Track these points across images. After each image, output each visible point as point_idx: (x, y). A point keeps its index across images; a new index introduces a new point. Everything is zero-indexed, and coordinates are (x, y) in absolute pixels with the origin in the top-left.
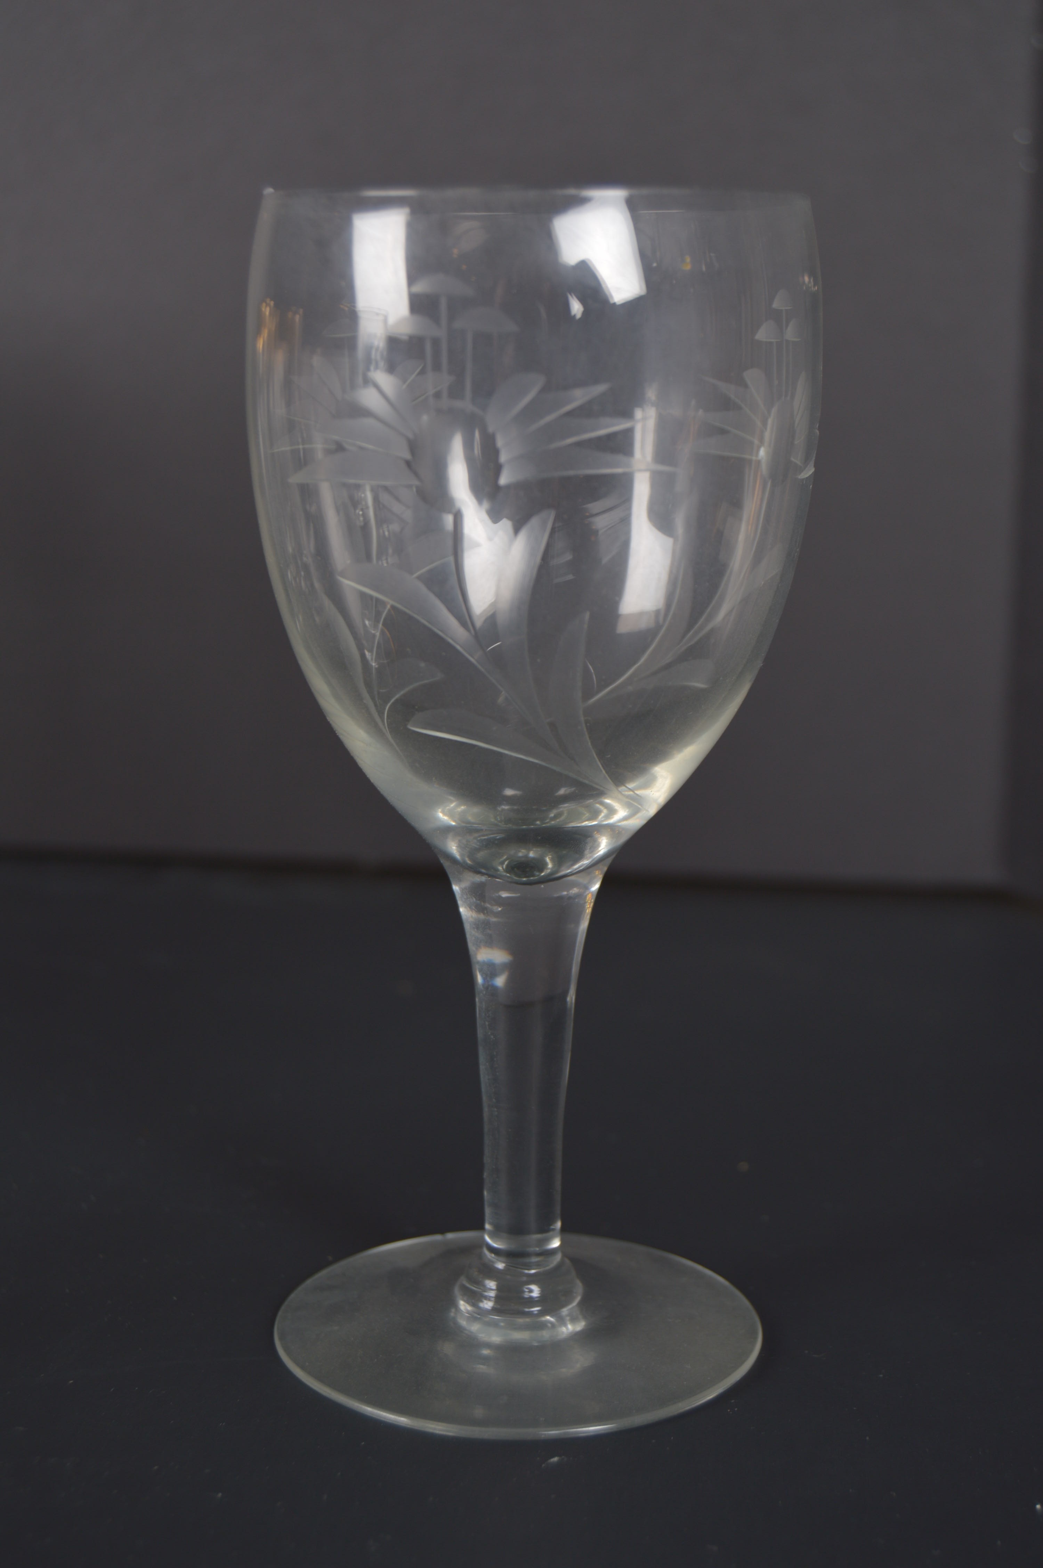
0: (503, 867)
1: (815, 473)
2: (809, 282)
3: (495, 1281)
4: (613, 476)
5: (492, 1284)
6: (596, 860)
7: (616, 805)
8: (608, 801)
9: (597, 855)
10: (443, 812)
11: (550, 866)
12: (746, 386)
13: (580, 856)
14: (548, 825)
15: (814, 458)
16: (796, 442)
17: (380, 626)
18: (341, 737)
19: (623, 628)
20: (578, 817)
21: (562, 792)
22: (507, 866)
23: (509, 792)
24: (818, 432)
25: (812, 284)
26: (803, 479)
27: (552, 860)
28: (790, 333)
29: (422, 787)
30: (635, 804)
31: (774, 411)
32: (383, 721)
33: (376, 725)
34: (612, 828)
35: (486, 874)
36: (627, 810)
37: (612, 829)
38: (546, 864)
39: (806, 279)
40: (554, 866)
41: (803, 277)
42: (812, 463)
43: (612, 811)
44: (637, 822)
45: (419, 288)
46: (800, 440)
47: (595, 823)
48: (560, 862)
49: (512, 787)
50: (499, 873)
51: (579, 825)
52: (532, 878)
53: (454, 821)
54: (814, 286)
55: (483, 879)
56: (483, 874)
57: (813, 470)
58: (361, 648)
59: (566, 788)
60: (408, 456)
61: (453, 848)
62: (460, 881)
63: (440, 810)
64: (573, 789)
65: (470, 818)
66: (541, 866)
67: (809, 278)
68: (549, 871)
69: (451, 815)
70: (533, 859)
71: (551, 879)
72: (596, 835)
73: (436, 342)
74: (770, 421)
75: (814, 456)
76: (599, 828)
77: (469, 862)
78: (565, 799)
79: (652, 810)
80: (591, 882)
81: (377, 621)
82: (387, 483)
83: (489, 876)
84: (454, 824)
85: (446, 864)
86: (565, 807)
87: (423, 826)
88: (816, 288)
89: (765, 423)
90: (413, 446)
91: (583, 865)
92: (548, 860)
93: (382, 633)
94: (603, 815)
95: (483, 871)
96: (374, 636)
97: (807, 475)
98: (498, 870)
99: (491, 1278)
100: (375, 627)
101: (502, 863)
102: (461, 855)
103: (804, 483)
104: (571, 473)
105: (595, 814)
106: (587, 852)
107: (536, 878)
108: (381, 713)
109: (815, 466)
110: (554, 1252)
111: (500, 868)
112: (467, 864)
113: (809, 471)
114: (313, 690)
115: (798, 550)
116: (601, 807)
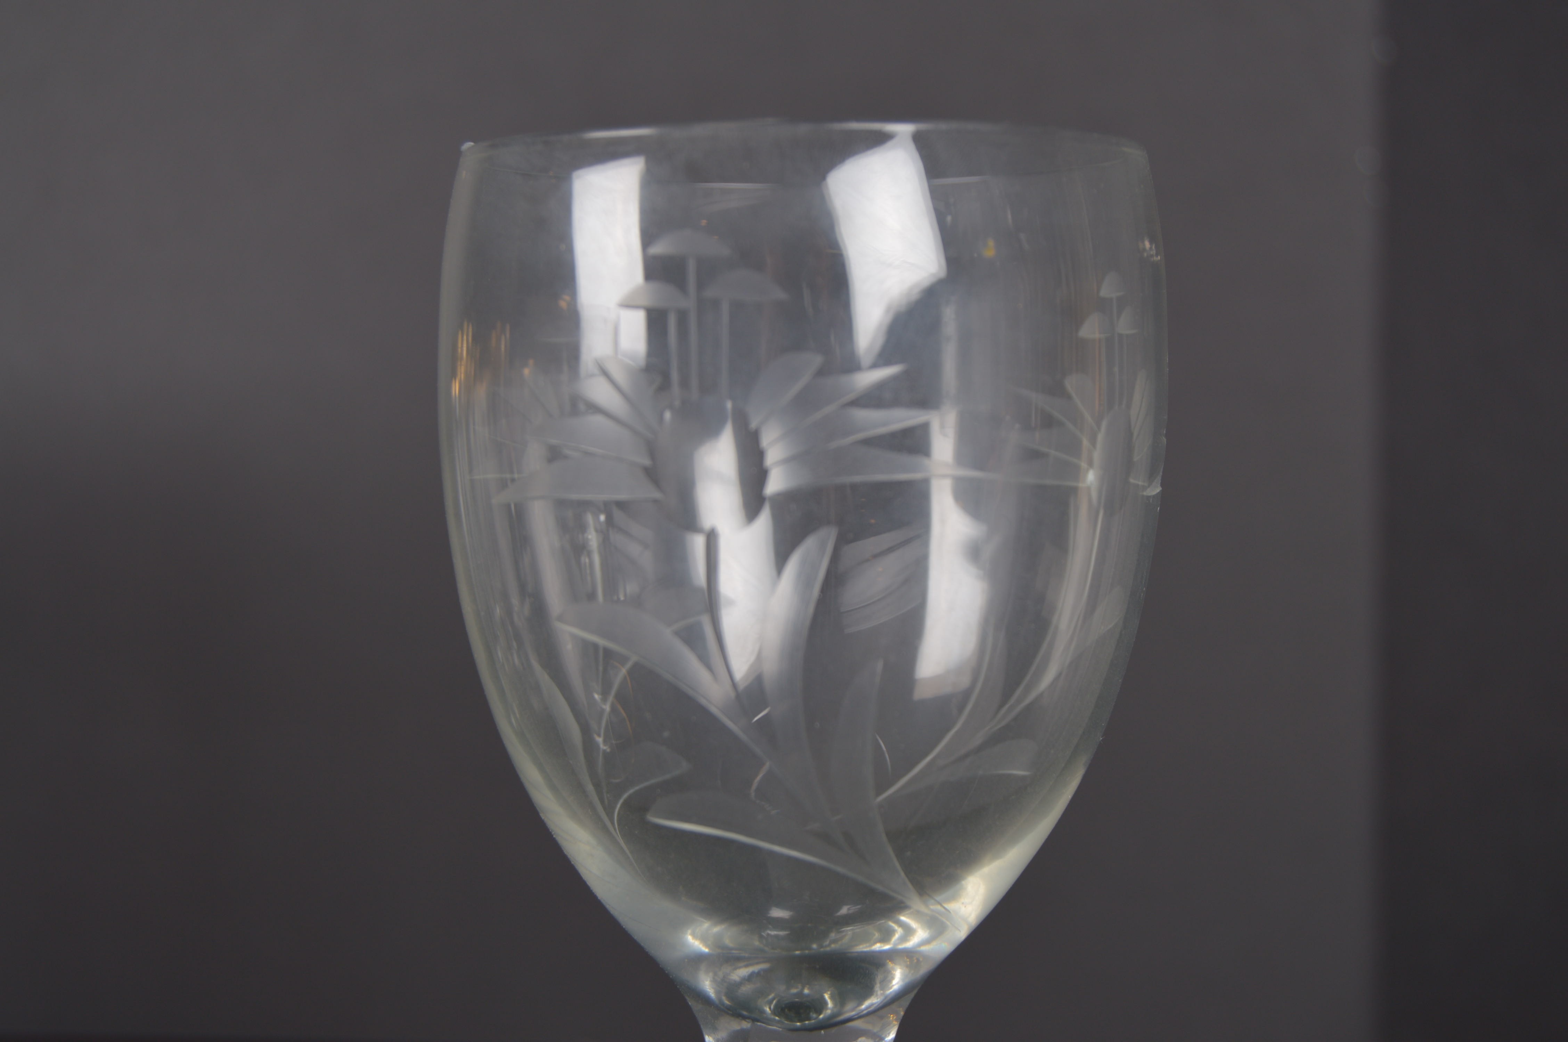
0: (770, 1008)
1: (1162, 492)
2: (1151, 248)
4: (909, 484)
6: (888, 998)
7: (913, 924)
8: (903, 918)
9: (891, 990)
10: (694, 936)
11: (830, 1004)
12: (1069, 397)
13: (868, 991)
14: (828, 949)
15: (1161, 474)
16: (1136, 458)
17: (611, 698)
18: (559, 839)
19: (921, 693)
20: (867, 938)
21: (844, 910)
22: (776, 1006)
23: (777, 913)
24: (1164, 440)
25: (1154, 252)
26: (1150, 497)
27: (832, 997)
28: (1125, 325)
29: (664, 905)
30: (937, 925)
31: (1104, 424)
32: (613, 823)
33: (604, 828)
34: (909, 954)
35: (748, 1018)
36: (928, 931)
37: (909, 956)
38: (826, 1003)
39: (1147, 244)
40: (835, 1005)
41: (1143, 242)
42: (1158, 480)
43: (909, 932)
44: (943, 947)
45: (658, 249)
46: (1141, 453)
47: (887, 947)
48: (841, 999)
49: (780, 905)
50: (765, 1015)
51: (867, 949)
52: (807, 1022)
53: (707, 946)
54: (1157, 255)
55: (746, 1025)
56: (744, 1018)
57: (1158, 489)
58: (586, 731)
59: (848, 907)
60: (647, 462)
61: (707, 985)
62: (714, 1029)
63: (689, 931)
64: (859, 907)
65: (728, 942)
66: (819, 1006)
67: (1151, 243)
68: (829, 1012)
69: (703, 939)
70: (808, 996)
71: (829, 1024)
72: (890, 965)
73: (682, 317)
74: (1100, 437)
75: (1162, 470)
76: (893, 955)
77: (727, 1002)
78: (848, 920)
79: (961, 933)
80: (885, 1027)
81: (605, 694)
82: (622, 496)
83: (754, 1020)
84: (706, 950)
85: (696, 1007)
86: (849, 931)
87: (665, 955)
88: (1159, 257)
89: (1093, 440)
90: (652, 450)
91: (872, 1005)
92: (827, 996)
93: (613, 709)
94: (897, 936)
95: (745, 1013)
96: (603, 711)
97: (1154, 493)
98: (763, 1012)
100: (604, 700)
101: (770, 1003)
102: (717, 993)
103: (1151, 501)
104: (857, 479)
105: (886, 935)
106: (877, 987)
107: (813, 1021)
108: (610, 815)
109: (1162, 485)
111: (767, 1009)
112: (723, 1004)
113: (1155, 490)
114: (523, 780)
115: (1144, 589)
116: (895, 927)
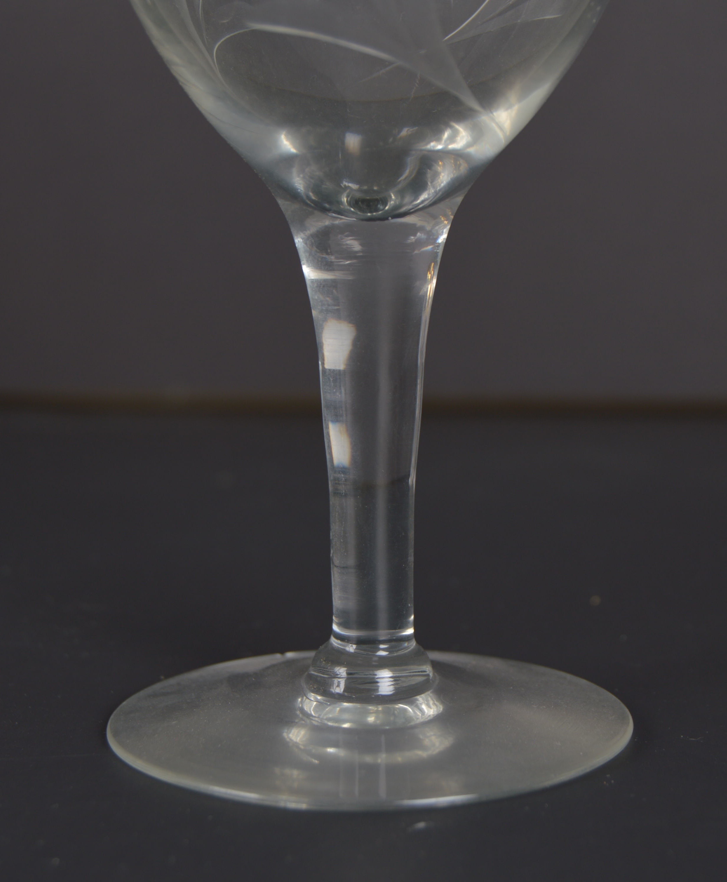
3: (344, 667)
5: (342, 671)
99: (340, 664)
110: (407, 638)
